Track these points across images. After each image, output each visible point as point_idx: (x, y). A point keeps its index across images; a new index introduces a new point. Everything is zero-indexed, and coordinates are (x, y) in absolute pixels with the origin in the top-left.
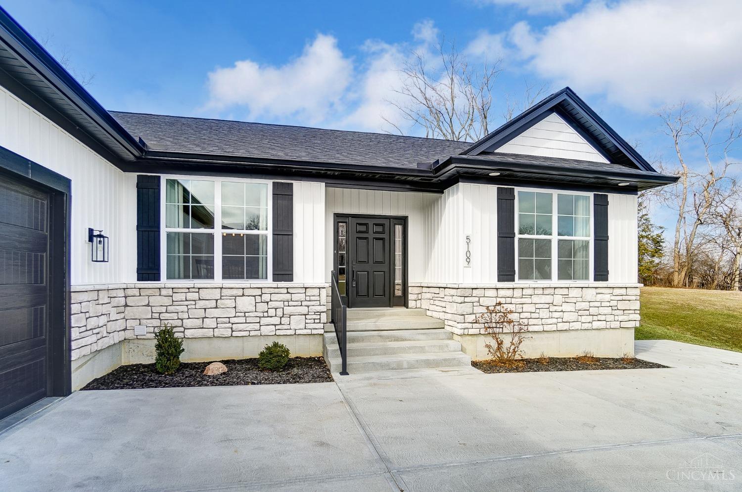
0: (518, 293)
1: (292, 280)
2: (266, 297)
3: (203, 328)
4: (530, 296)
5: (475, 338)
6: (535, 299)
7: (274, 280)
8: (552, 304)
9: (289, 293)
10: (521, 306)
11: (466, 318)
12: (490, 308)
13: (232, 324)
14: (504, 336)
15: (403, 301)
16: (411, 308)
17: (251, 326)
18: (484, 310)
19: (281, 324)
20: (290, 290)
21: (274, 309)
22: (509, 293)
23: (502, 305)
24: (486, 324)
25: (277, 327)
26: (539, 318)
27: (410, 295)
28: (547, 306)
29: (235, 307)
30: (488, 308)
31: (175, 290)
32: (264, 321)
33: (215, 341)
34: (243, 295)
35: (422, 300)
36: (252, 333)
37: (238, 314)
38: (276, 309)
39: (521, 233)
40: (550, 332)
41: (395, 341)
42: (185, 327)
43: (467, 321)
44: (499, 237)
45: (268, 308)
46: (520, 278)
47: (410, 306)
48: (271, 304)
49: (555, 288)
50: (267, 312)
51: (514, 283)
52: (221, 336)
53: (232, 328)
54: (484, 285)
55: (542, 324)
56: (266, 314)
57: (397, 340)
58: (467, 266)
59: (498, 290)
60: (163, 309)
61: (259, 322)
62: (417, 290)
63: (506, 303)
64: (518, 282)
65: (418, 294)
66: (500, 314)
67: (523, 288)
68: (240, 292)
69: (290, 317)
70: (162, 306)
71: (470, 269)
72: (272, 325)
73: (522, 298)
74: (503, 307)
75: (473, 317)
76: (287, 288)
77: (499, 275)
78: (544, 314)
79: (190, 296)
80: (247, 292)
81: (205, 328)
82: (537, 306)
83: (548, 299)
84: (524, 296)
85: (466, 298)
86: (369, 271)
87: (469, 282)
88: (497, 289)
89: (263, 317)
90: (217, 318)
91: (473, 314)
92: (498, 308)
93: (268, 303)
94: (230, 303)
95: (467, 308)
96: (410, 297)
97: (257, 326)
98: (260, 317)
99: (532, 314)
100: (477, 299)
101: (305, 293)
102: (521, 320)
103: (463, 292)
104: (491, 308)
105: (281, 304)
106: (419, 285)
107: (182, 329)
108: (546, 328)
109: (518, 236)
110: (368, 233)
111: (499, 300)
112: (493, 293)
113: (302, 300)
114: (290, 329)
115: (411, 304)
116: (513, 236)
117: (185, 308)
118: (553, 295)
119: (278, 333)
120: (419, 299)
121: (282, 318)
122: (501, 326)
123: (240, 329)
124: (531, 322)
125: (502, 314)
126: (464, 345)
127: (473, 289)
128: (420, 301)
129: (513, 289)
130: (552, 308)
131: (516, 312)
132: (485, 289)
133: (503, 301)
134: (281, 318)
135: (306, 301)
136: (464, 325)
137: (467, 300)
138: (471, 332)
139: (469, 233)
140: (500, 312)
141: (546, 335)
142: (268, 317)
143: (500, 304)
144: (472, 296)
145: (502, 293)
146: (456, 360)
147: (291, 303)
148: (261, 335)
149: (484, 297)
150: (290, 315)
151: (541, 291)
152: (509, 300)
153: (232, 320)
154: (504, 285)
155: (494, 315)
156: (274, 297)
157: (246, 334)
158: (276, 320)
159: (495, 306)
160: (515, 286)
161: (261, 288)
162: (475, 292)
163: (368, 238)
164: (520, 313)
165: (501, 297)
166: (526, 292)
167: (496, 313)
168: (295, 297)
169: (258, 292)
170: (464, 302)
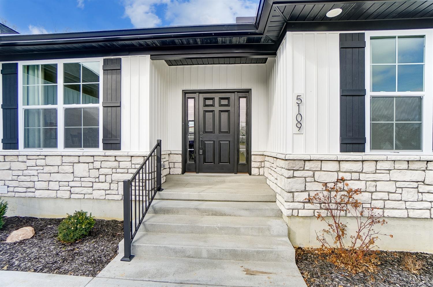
0: (369, 167)
1: (119, 148)
2: (97, 165)
3: (48, 190)
4: (388, 172)
5: (308, 221)
6: (395, 175)
7: (104, 149)
8: (423, 182)
9: (117, 161)
10: (374, 183)
11: (295, 196)
12: (328, 185)
13: (71, 187)
14: (348, 220)
15: (247, 169)
16: (253, 175)
17: (85, 190)
18: (320, 187)
19: (110, 189)
20: (117, 158)
21: (104, 176)
22: (357, 166)
23: (345, 182)
24: (323, 205)
25: (107, 192)
26: (401, 200)
27: (252, 163)
28: (415, 185)
29: (73, 173)
30: (325, 184)
31: (29, 157)
32: (96, 186)
33: (58, 201)
34: (79, 162)
35: (265, 168)
36: (87, 196)
37: (76, 179)
38: (106, 175)
39: (375, 88)
40: (417, 220)
41: (212, 215)
42: (36, 188)
43: (296, 199)
44: (342, 96)
45: (99, 175)
46: (373, 147)
47: (253, 173)
48: (102, 171)
49: (428, 161)
50: (99, 177)
51: (363, 153)
52: (62, 197)
53: (70, 191)
54: (321, 156)
55: (406, 209)
56: (97, 180)
57: (216, 215)
58: (298, 132)
59: (341, 162)
60: (20, 173)
61: (92, 187)
62: (259, 158)
63: (351, 180)
64: (369, 153)
65: (261, 162)
66: (342, 193)
67: (376, 161)
68: (76, 159)
69: (118, 183)
70: (19, 170)
71: (302, 136)
72: (103, 189)
73: (376, 173)
74: (347, 185)
75: (305, 195)
76: (115, 156)
77: (342, 144)
78: (410, 195)
79: (39, 162)
80: (82, 159)
81: (50, 190)
82: (398, 185)
83: (418, 176)
84: (377, 171)
85: (295, 172)
86: (215, 140)
87: (300, 153)
88: (339, 161)
89: (95, 182)
90: (59, 182)
91: (305, 191)
92: (340, 185)
93: (99, 169)
94: (69, 169)
95: (298, 184)
96: (253, 164)
97: (90, 190)
98: (93, 182)
99: (390, 194)
100: (311, 173)
101: (131, 161)
102: (373, 202)
103: (291, 165)
104: (330, 185)
105: (109, 171)
106: (262, 153)
107: (33, 190)
108: (412, 214)
109: (369, 94)
110: (214, 106)
111: (341, 175)
112: (334, 166)
113: (128, 168)
114: (118, 194)
115: (254, 171)
116: (363, 95)
117: (35, 173)
118: (424, 171)
119: (108, 197)
120: (262, 167)
121: (112, 184)
122: (345, 208)
123: (76, 192)
124: (389, 204)
125: (346, 193)
126: (293, 228)
127: (305, 161)
128: (263, 168)
129: (363, 161)
130: (422, 188)
131: (366, 191)
132: (321, 161)
133: (347, 176)
134: (110, 184)
135: (132, 168)
136: (292, 205)
137: (296, 174)
138: (302, 213)
139: (300, 91)
140: (344, 190)
141: (412, 222)
142: (99, 182)
143: (343, 180)
144: (304, 170)
145: (345, 166)
146: (274, 253)
147: (118, 170)
148: (93, 198)
149: (321, 170)
150: (118, 182)
151: (405, 165)
152: (355, 176)
153: (72, 184)
154: (348, 156)
155: (333, 194)
156: (104, 164)
157: (82, 196)
158: (106, 186)
159: (335, 183)
160: (365, 158)
161: (93, 156)
162: (308, 165)
163: (214, 111)
164: (372, 192)
165: (345, 172)
166: (380, 165)
167: (337, 191)
168: (122, 165)
169: (91, 159)
170: (294, 177)
